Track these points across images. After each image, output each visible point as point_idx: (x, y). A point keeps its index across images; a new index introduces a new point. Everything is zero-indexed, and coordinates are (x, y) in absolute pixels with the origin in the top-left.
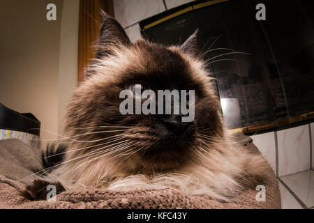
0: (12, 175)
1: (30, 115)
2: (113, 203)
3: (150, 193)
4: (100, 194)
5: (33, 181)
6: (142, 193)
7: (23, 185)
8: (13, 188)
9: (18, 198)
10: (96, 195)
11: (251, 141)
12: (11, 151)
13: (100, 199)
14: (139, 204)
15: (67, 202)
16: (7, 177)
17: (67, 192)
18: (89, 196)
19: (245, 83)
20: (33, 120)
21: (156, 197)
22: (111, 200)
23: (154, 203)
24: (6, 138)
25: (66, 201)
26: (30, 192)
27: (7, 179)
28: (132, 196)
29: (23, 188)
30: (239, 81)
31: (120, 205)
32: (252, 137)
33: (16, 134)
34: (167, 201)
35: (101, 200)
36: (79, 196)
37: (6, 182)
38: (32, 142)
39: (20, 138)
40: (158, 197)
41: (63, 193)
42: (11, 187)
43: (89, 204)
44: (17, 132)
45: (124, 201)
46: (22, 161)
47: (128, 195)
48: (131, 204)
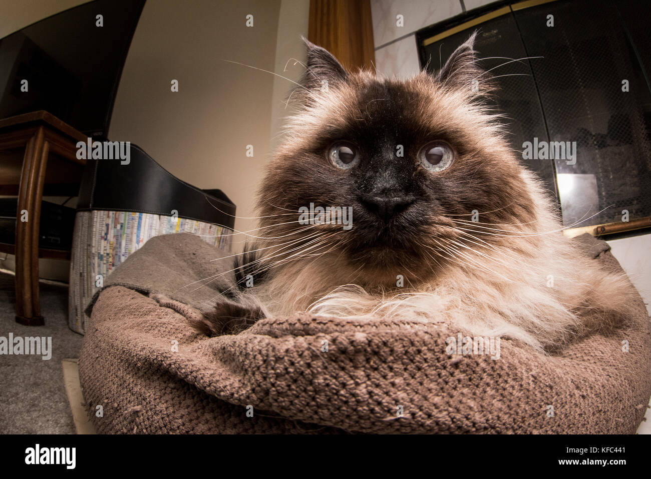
0: (180, 296)
1: (218, 194)
2: (340, 339)
3: (408, 327)
4: (319, 323)
5: (215, 304)
6: (393, 326)
7: (198, 311)
8: (181, 317)
9: (188, 334)
10: (313, 325)
11: (608, 250)
12: (181, 254)
13: (320, 331)
14: (385, 344)
15: (267, 336)
16: (172, 299)
17: (266, 320)
18: (302, 327)
19: (602, 145)
20: (224, 203)
21: (416, 334)
22: (337, 334)
23: (412, 344)
24: (174, 232)
25: (265, 334)
26: (208, 323)
27: (171, 301)
28: (374, 329)
29: (197, 316)
30: (591, 142)
31: (352, 343)
32: (609, 242)
33: (193, 226)
34: (436, 342)
35: (321, 334)
36: (285, 326)
37: (168, 306)
38: (220, 240)
39: (199, 234)
40: (420, 333)
41: (261, 321)
42: (177, 315)
43: (301, 339)
44: (195, 222)
45: (360, 336)
46: (201, 273)
47: (367, 328)
48: (370, 342)
